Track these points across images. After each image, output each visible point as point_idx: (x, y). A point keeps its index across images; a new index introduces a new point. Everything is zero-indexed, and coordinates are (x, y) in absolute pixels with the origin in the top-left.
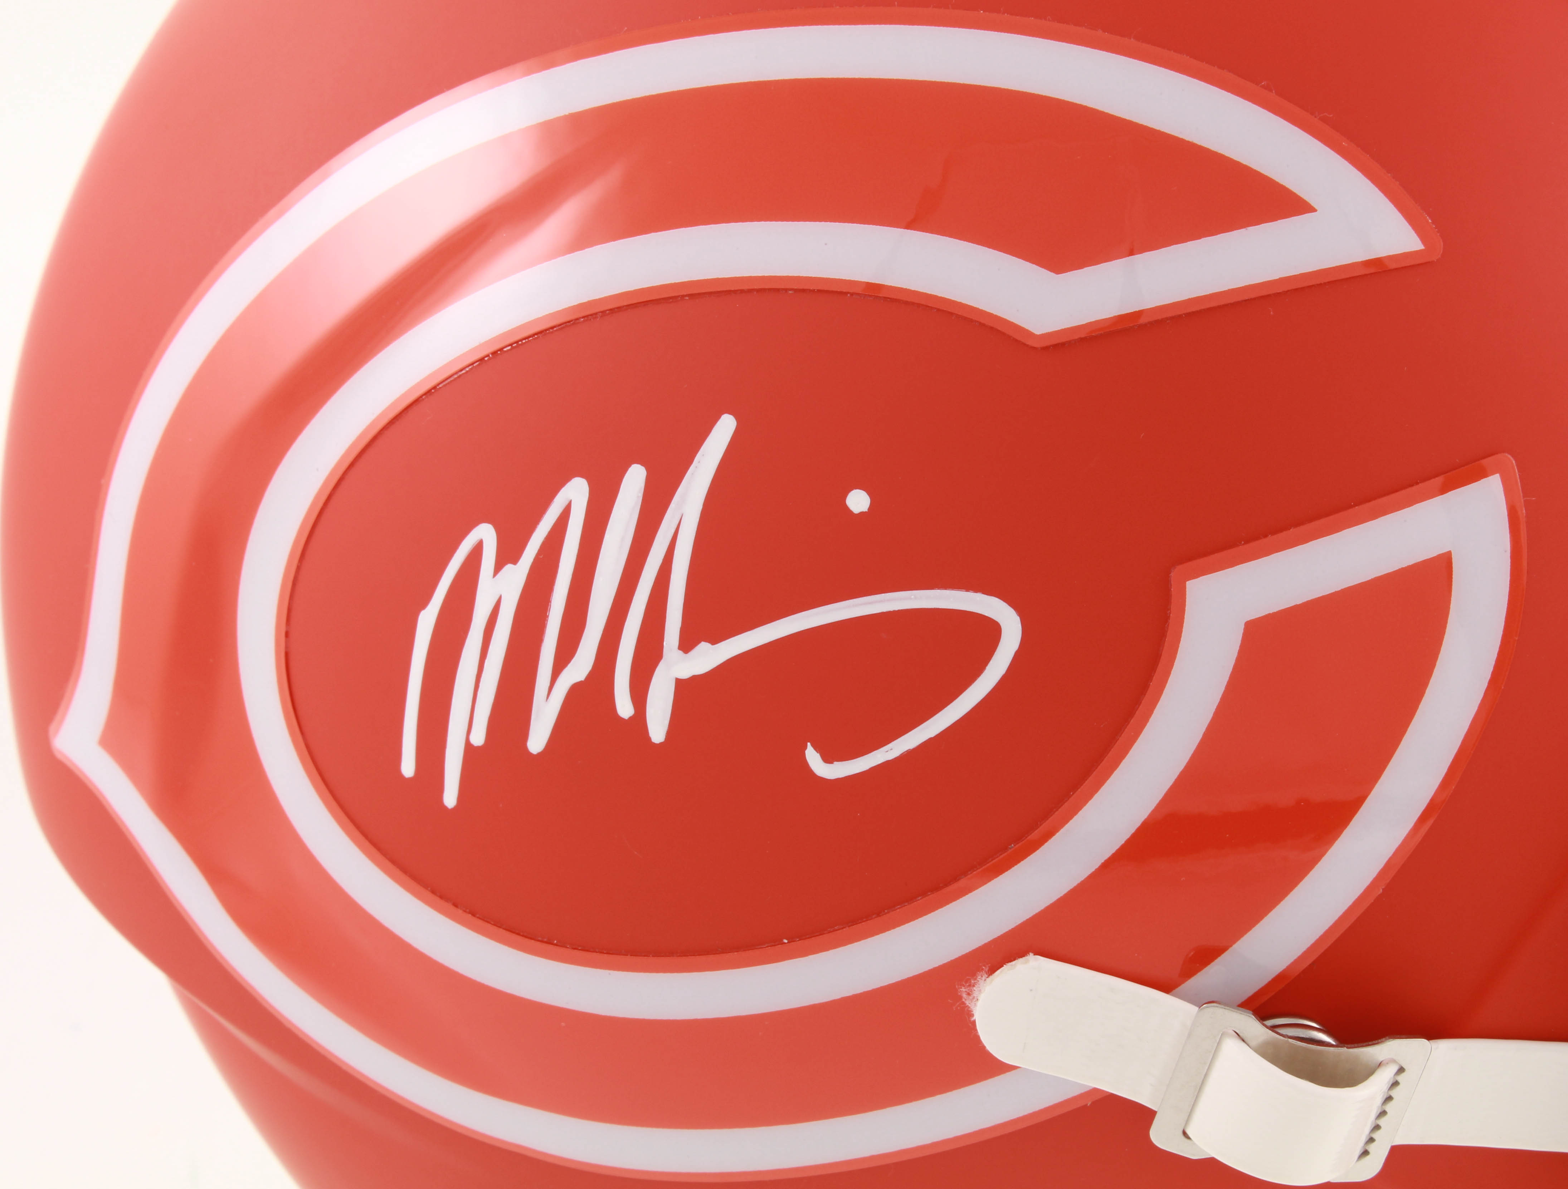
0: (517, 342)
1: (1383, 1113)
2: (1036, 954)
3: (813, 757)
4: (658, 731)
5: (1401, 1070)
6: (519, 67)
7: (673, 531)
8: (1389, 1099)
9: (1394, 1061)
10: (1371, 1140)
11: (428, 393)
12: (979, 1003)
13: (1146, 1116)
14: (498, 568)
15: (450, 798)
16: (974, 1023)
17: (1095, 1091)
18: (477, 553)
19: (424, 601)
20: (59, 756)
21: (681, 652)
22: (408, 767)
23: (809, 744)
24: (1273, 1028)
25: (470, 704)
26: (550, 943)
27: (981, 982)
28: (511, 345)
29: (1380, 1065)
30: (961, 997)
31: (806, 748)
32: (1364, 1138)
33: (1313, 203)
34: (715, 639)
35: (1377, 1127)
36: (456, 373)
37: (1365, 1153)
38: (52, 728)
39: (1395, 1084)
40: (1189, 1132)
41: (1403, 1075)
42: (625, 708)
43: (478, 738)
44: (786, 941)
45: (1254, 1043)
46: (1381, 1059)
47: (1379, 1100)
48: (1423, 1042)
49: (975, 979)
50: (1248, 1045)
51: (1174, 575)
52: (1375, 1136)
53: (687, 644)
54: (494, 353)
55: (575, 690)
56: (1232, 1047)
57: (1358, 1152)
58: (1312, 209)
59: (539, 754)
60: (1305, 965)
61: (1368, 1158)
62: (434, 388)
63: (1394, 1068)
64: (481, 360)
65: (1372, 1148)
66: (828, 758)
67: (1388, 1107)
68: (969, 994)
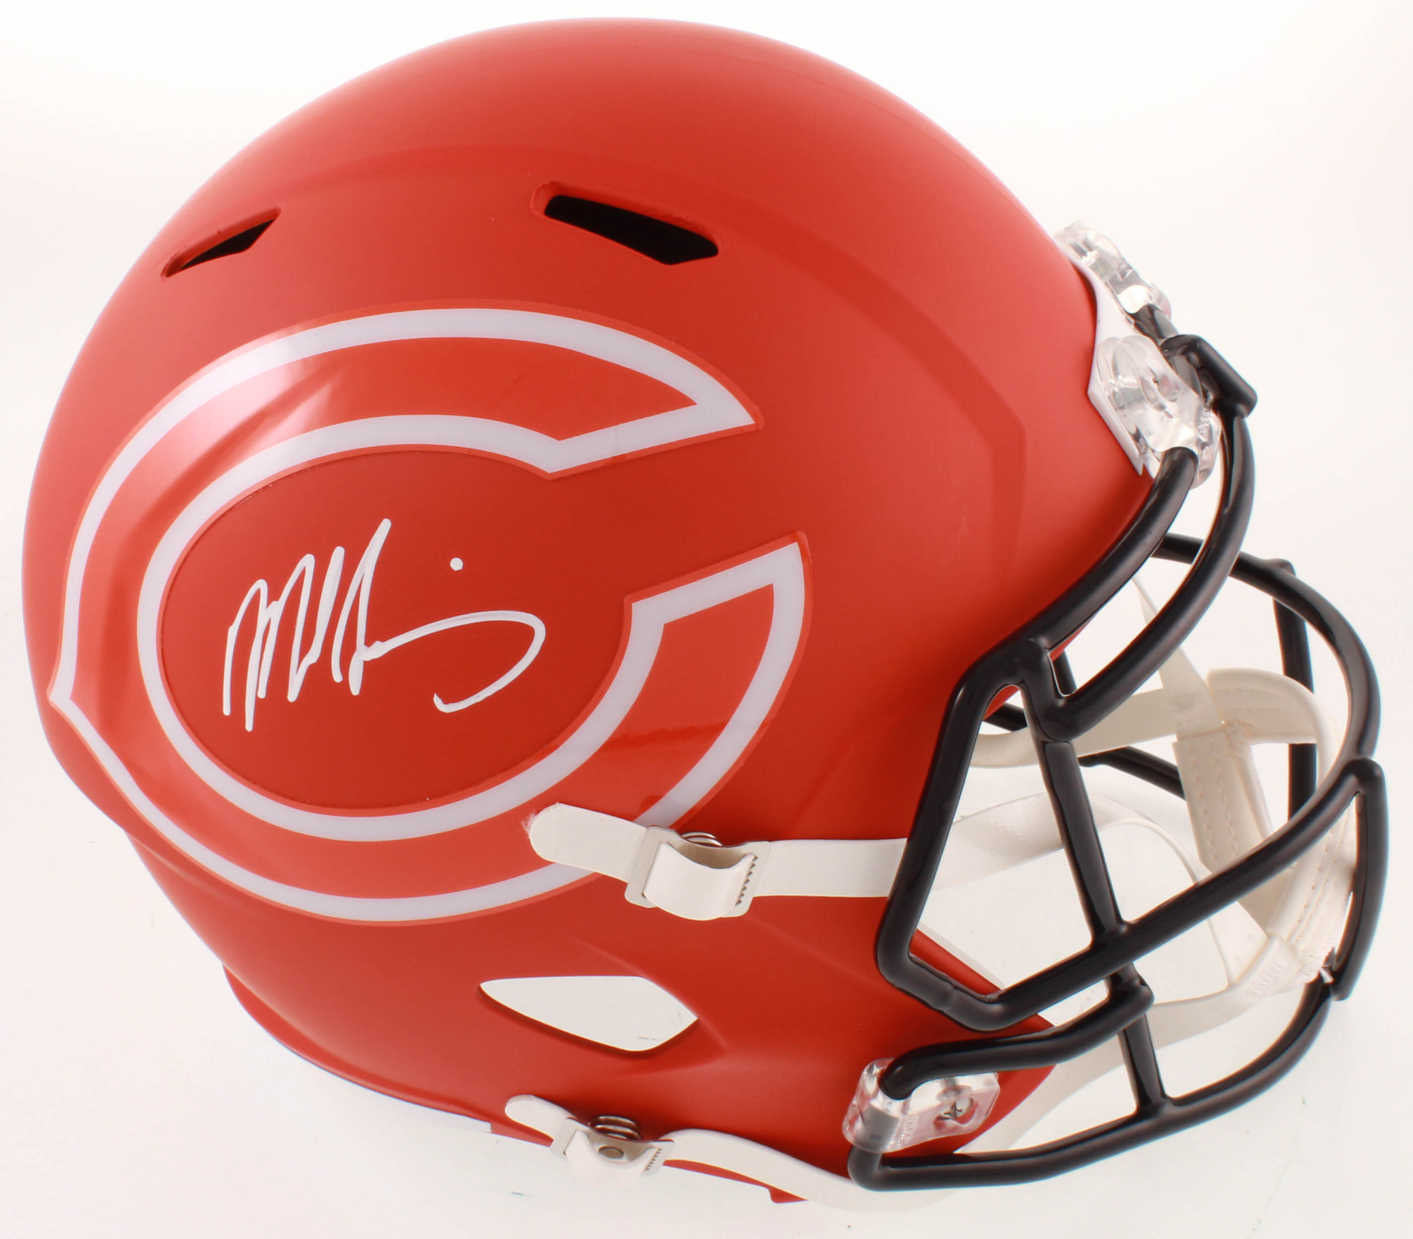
0: (275, 482)
1: (747, 881)
2: (560, 802)
3: (437, 701)
4: (355, 689)
5: (756, 858)
6: (282, 332)
7: (359, 582)
8: (750, 873)
9: (751, 854)
10: (742, 895)
11: (230, 510)
12: (531, 830)
13: (622, 885)
14: (269, 603)
15: (249, 726)
16: (529, 840)
17: (596, 873)
18: (257, 595)
19: (231, 622)
20: (52, 705)
21: (366, 647)
22: (227, 710)
23: (435, 695)
24: (686, 839)
25: (257, 676)
26: (304, 802)
27: (532, 818)
28: (272, 483)
29: (744, 855)
30: (521, 826)
31: (433, 696)
32: (738, 894)
33: (695, 400)
34: (383, 640)
35: (745, 888)
36: (244, 499)
37: (739, 902)
38: (48, 690)
39: (753, 865)
40: (645, 894)
41: (757, 860)
42: (337, 677)
43: (262, 694)
44: (428, 799)
45: (676, 847)
46: (744, 852)
47: (745, 874)
48: (767, 843)
49: (529, 817)
50: (674, 848)
51: (625, 601)
52: (744, 893)
53: (369, 642)
54: (264, 488)
55: (312, 669)
56: (665, 851)
57: (735, 901)
58: (694, 404)
59: (294, 702)
60: (705, 803)
61: (741, 904)
62: (233, 507)
63: (753, 857)
64: (257, 492)
65: (742, 899)
66: (446, 701)
67: (750, 878)
68: (526, 825)
